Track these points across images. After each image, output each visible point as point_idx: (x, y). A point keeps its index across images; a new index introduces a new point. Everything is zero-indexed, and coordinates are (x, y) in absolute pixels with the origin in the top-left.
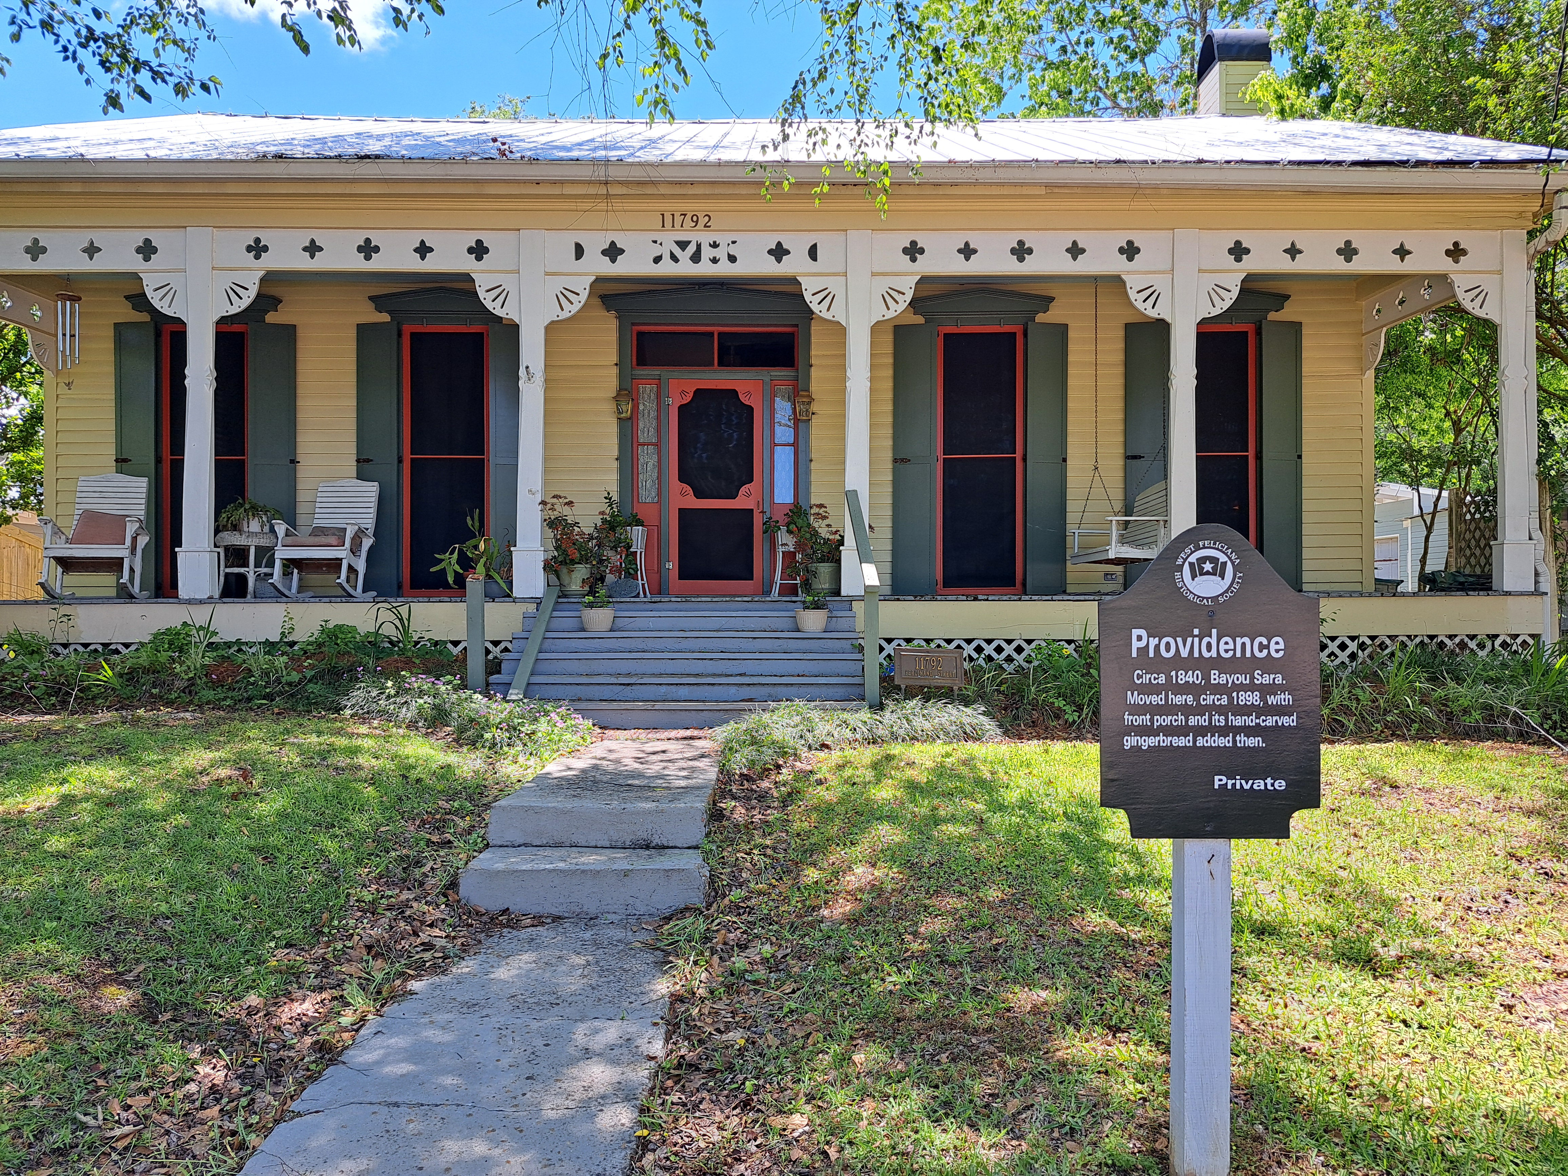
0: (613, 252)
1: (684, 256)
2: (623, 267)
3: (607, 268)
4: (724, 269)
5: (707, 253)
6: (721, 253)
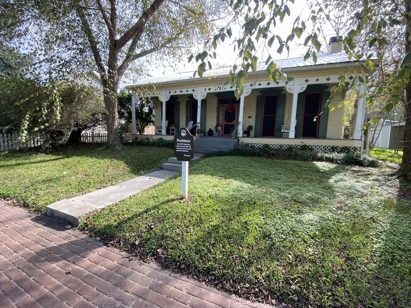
0: (210, 89)
1: (219, 89)
2: (211, 91)
3: (209, 92)
4: (224, 90)
5: (222, 88)
6: (224, 88)
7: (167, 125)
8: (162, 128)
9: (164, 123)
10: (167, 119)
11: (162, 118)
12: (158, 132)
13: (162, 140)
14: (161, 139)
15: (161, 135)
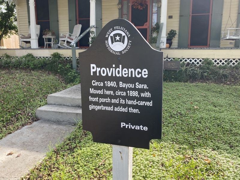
7: (38, 33)
8: (30, 38)
9: (34, 30)
10: (38, 23)
11: (29, 22)
12: (24, 45)
13: (33, 57)
14: (30, 55)
15: (30, 48)
